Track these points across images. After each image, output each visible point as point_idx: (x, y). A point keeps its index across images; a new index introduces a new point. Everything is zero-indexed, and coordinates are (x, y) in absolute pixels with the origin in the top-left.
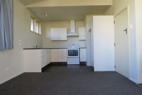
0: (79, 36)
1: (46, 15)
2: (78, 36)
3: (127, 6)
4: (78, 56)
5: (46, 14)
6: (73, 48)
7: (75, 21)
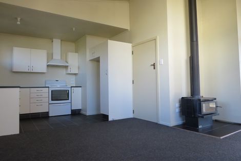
0: (68, 66)
1: (19, 23)
2: (66, 67)
3: (157, 37)
4: (69, 101)
5: (19, 19)
6: (58, 87)
7: (61, 41)
